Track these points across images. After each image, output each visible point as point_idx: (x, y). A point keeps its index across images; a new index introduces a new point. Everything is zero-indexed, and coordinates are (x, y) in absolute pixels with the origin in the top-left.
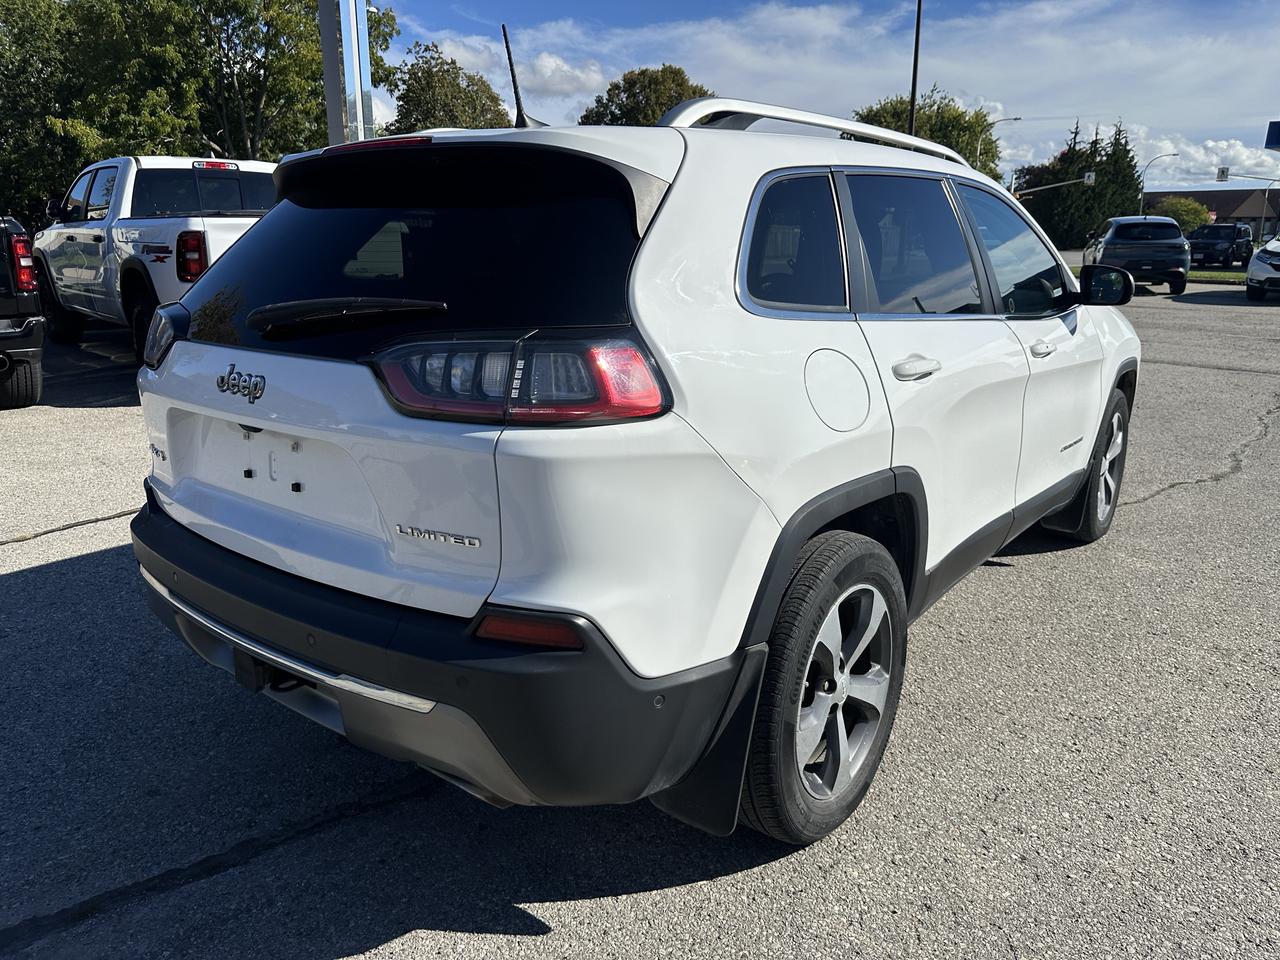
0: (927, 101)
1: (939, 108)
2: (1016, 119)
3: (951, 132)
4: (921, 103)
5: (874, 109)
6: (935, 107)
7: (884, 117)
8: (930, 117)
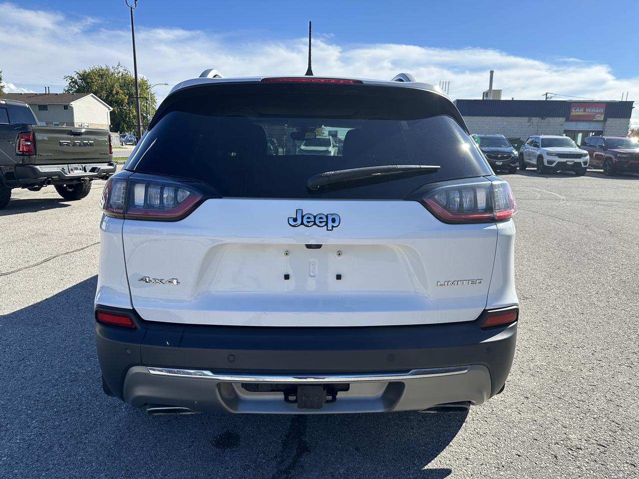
0: (116, 70)
1: (122, 75)
2: (165, 84)
3: (131, 87)
4: (113, 71)
5: (87, 71)
6: (120, 74)
7: (94, 77)
8: (119, 79)
